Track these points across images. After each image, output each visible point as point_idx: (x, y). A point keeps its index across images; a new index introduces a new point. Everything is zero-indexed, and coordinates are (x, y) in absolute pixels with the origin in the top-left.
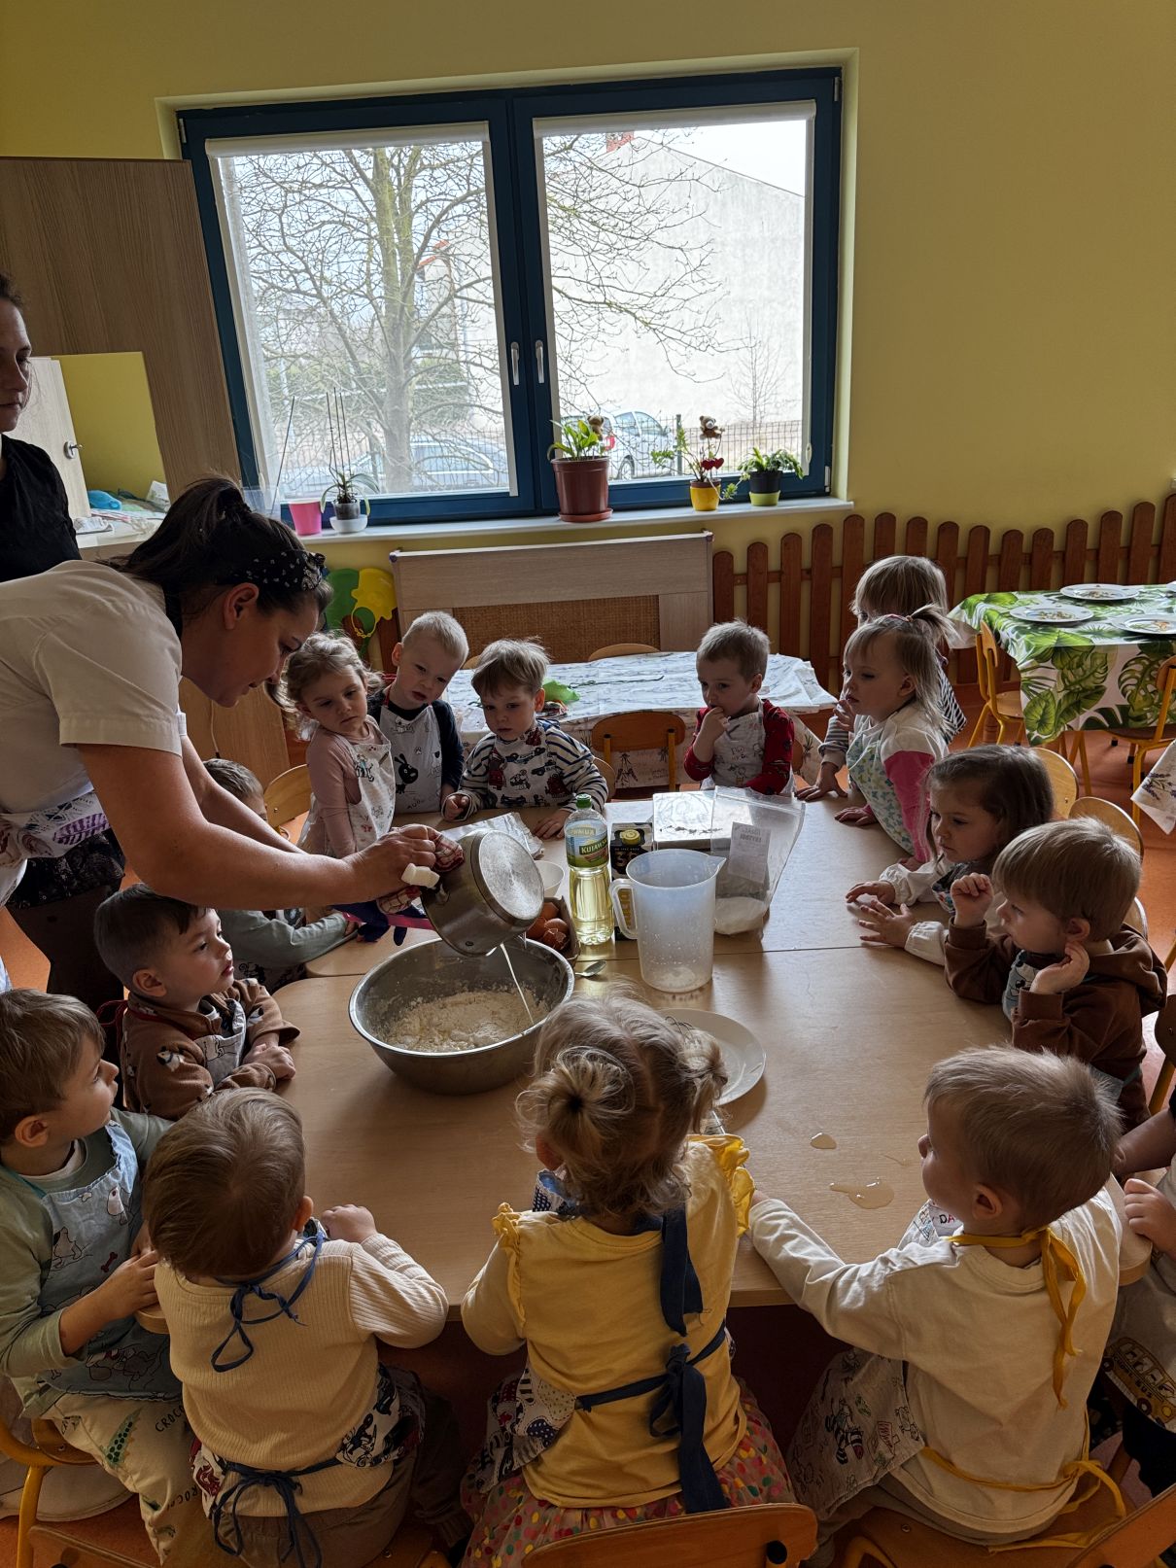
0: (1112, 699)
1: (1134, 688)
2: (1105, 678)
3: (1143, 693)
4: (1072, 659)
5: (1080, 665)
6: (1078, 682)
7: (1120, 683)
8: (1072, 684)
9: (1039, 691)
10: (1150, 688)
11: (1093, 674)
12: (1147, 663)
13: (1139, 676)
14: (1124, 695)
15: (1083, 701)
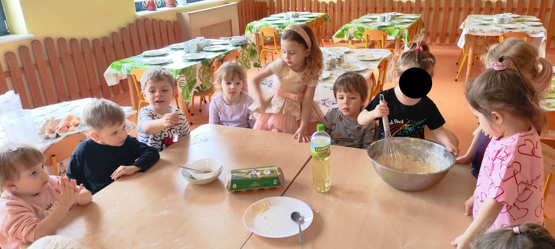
0: (198, 83)
2: (196, 76)
3: (204, 79)
4: (187, 72)
5: (190, 73)
6: (190, 80)
7: (199, 77)
9: (183, 85)
10: (206, 77)
12: (203, 68)
13: (202, 73)
14: (201, 81)
15: (192, 86)
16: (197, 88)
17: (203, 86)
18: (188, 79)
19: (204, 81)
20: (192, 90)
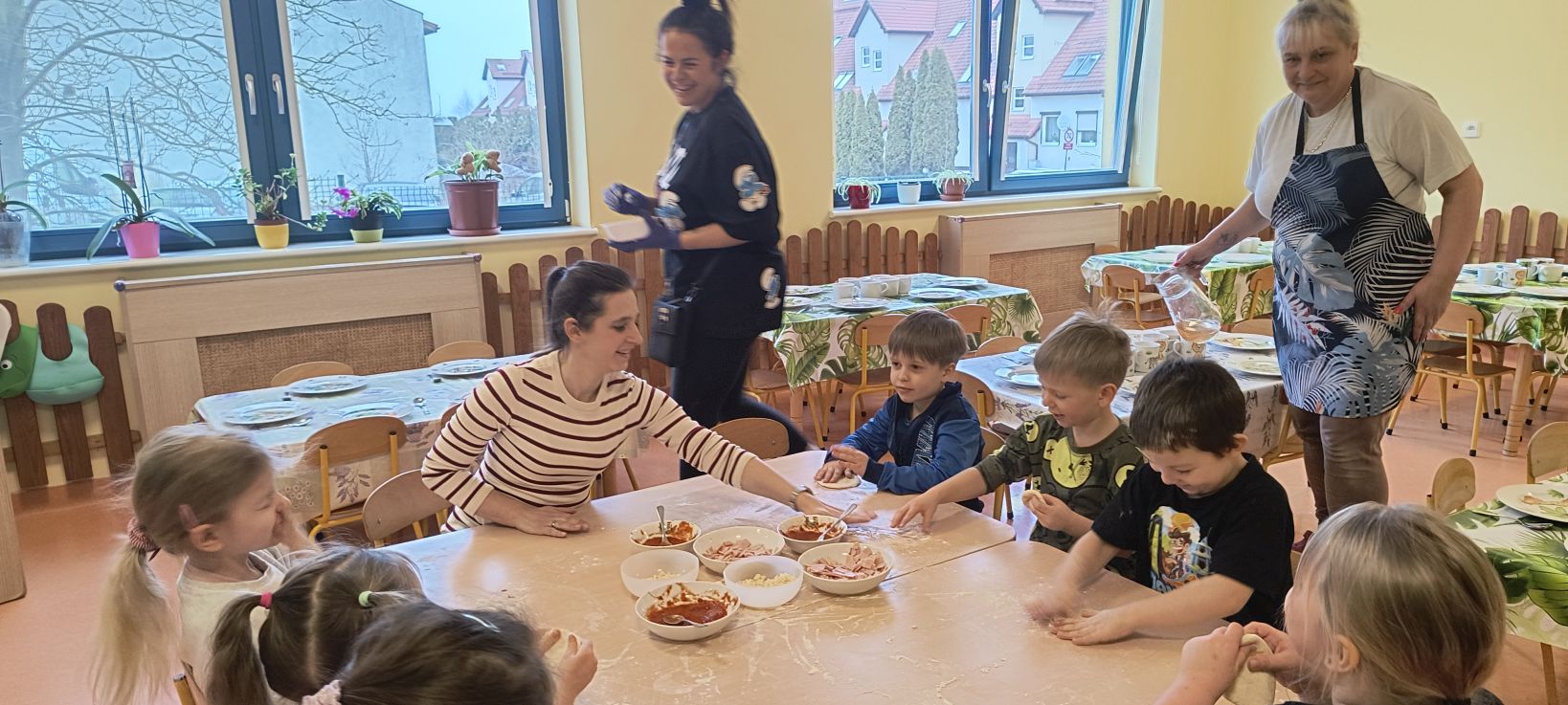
0: (835, 353)
1: (847, 342)
2: (829, 336)
6: (812, 342)
7: (839, 339)
8: (809, 344)
11: (820, 334)
12: (855, 323)
13: (850, 333)
15: (818, 357)
16: (832, 363)
17: (849, 362)
18: (808, 340)
19: (851, 350)
20: (818, 367)
